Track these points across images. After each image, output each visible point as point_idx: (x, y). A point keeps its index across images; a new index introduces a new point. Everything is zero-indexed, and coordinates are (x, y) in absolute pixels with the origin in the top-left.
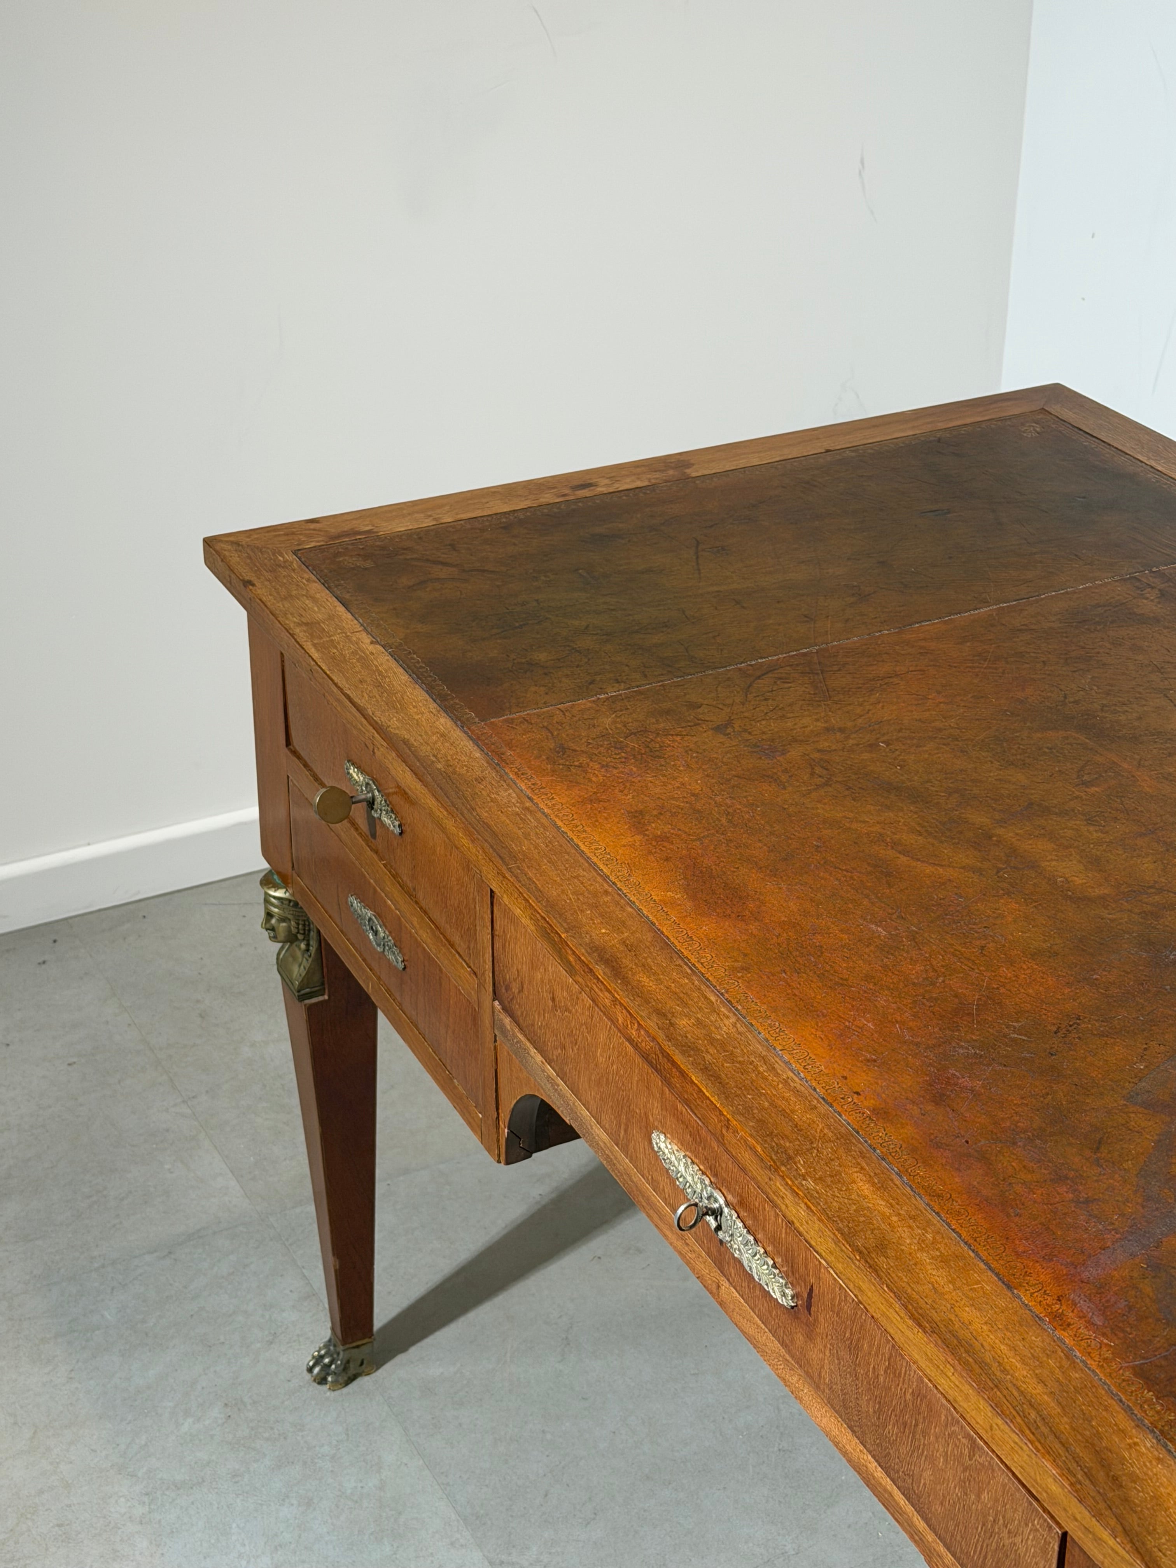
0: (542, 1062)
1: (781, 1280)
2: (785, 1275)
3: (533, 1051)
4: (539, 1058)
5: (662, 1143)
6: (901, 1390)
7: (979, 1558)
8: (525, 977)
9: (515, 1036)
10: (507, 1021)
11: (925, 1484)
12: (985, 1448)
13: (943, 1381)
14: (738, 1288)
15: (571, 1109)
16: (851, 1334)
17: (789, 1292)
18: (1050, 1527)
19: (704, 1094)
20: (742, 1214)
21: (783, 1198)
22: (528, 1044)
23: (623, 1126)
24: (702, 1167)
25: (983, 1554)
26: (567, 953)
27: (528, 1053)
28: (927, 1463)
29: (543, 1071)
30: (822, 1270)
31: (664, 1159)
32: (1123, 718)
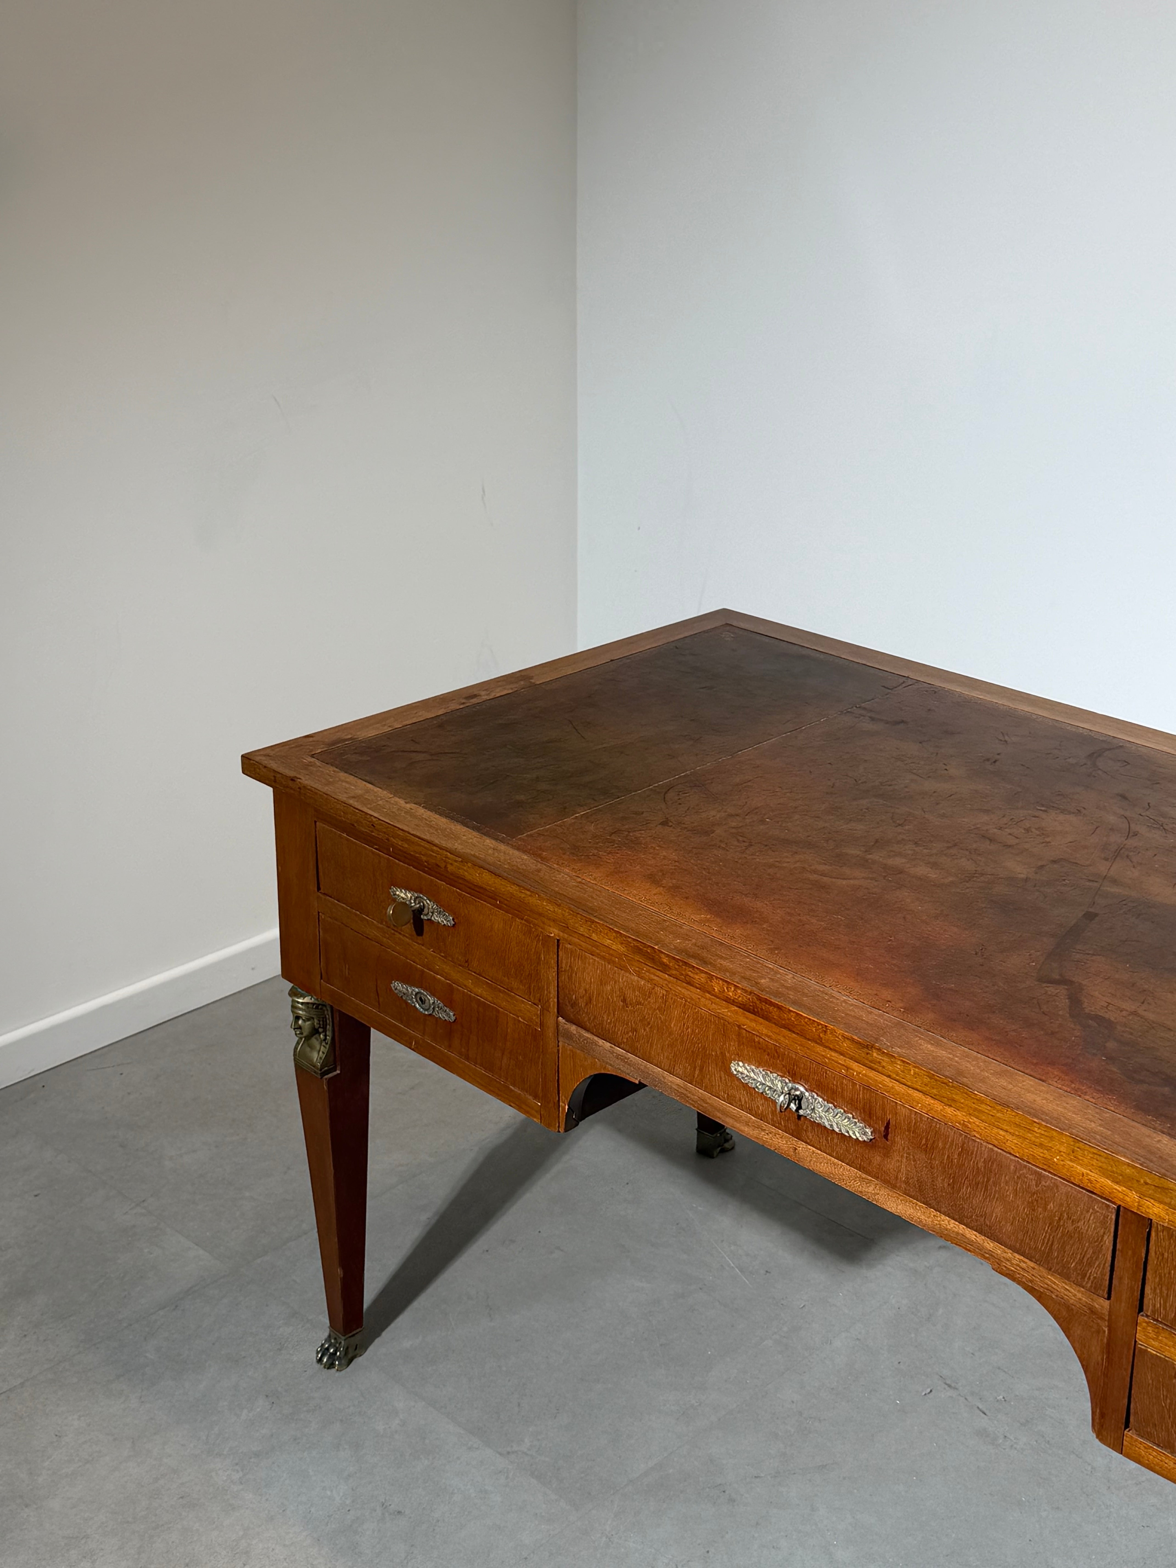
0: (611, 1047)
1: (861, 1125)
2: (863, 1120)
3: (601, 1042)
4: (608, 1045)
5: (739, 1068)
6: (974, 1162)
7: (1046, 1248)
8: (593, 992)
9: (581, 1036)
10: (573, 1028)
11: (996, 1217)
12: (1050, 1175)
13: (1030, 1135)
14: (816, 1145)
15: (643, 1072)
16: (926, 1141)
17: (868, 1131)
18: (1108, 1206)
19: (802, 1015)
20: (819, 1093)
21: (880, 1063)
22: (596, 1038)
23: (698, 1068)
24: (779, 1074)
25: (1050, 1243)
26: (661, 958)
27: (596, 1045)
28: (998, 1202)
29: (612, 1053)
30: (899, 1107)
31: (743, 1078)
32: (896, 787)
